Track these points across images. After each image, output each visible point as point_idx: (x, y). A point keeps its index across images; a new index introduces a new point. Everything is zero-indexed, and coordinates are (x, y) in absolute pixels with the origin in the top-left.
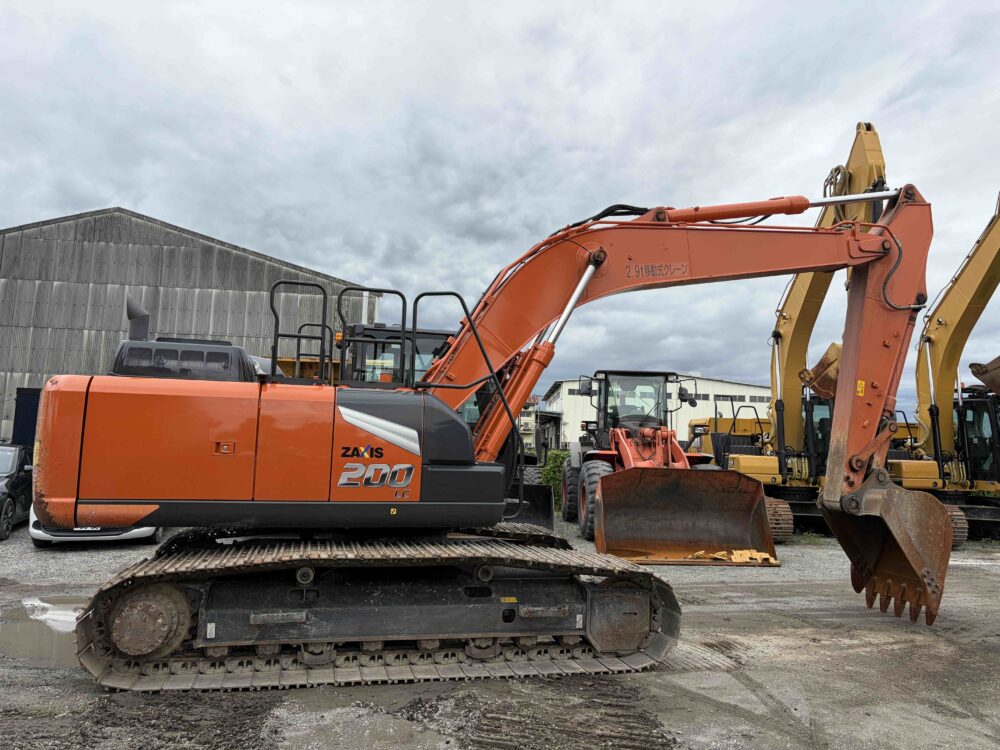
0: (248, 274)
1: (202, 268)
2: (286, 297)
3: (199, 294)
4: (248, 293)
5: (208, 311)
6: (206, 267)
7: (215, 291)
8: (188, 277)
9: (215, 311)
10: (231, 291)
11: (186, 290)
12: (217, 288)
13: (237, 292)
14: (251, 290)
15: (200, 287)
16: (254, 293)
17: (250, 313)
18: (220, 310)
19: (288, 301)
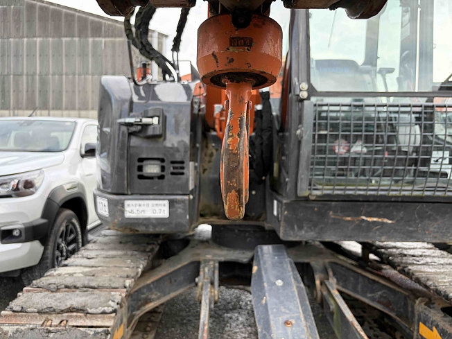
0: (63, 24)
1: (28, 21)
2: (93, 41)
3: (27, 43)
4: (64, 39)
5: (34, 55)
6: (30, 21)
7: (38, 40)
8: (18, 30)
9: (40, 56)
10: (51, 39)
11: (17, 40)
12: (40, 36)
13: (56, 39)
14: (66, 37)
15: (27, 37)
16: (68, 39)
17: (66, 55)
18: (44, 54)
19: (95, 45)
